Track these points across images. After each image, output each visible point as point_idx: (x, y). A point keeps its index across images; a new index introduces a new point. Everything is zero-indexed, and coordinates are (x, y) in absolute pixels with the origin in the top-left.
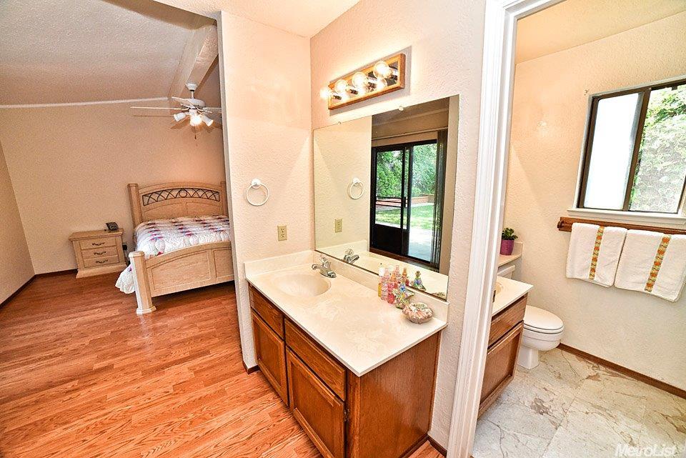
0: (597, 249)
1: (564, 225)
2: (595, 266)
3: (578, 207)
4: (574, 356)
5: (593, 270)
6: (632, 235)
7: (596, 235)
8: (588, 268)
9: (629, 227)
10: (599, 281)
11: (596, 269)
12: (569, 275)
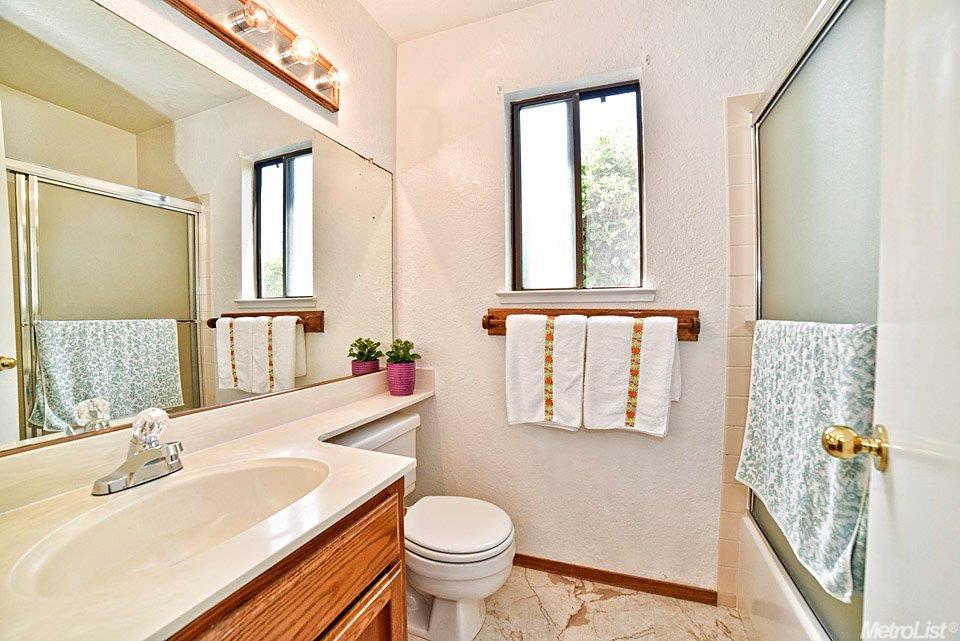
0: (549, 359)
1: (494, 324)
2: (551, 393)
3: (514, 289)
4: (544, 575)
5: (549, 402)
6: (596, 325)
7: (543, 332)
8: (540, 401)
9: (589, 313)
10: (561, 421)
11: (554, 400)
12: (512, 419)
